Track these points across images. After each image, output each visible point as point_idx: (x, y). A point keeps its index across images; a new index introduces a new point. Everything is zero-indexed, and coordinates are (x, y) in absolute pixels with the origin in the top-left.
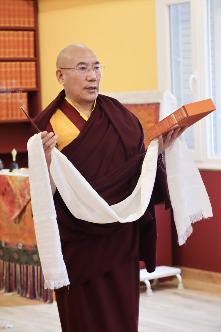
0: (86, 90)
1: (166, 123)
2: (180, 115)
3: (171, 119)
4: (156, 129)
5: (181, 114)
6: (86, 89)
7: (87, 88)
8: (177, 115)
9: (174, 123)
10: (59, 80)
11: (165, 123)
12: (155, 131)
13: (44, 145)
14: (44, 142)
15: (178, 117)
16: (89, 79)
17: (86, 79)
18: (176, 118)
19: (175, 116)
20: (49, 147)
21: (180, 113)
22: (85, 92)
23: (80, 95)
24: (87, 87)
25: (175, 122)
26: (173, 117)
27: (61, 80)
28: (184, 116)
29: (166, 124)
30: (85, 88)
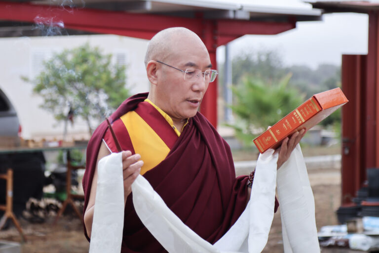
0: (187, 102)
1: (286, 124)
2: (308, 110)
3: (295, 118)
4: (271, 135)
5: (310, 109)
6: (189, 101)
7: (191, 100)
8: (304, 110)
9: (300, 122)
10: (149, 76)
11: (284, 125)
12: (268, 139)
13: (125, 170)
14: (125, 167)
15: (306, 113)
16: (196, 88)
17: (191, 88)
18: (303, 116)
19: (301, 113)
20: (131, 175)
21: (309, 107)
22: (185, 104)
23: (178, 107)
24: (189, 98)
25: (301, 120)
26: (297, 113)
27: (153, 77)
28: (316, 110)
29: (287, 126)
30: (187, 100)
